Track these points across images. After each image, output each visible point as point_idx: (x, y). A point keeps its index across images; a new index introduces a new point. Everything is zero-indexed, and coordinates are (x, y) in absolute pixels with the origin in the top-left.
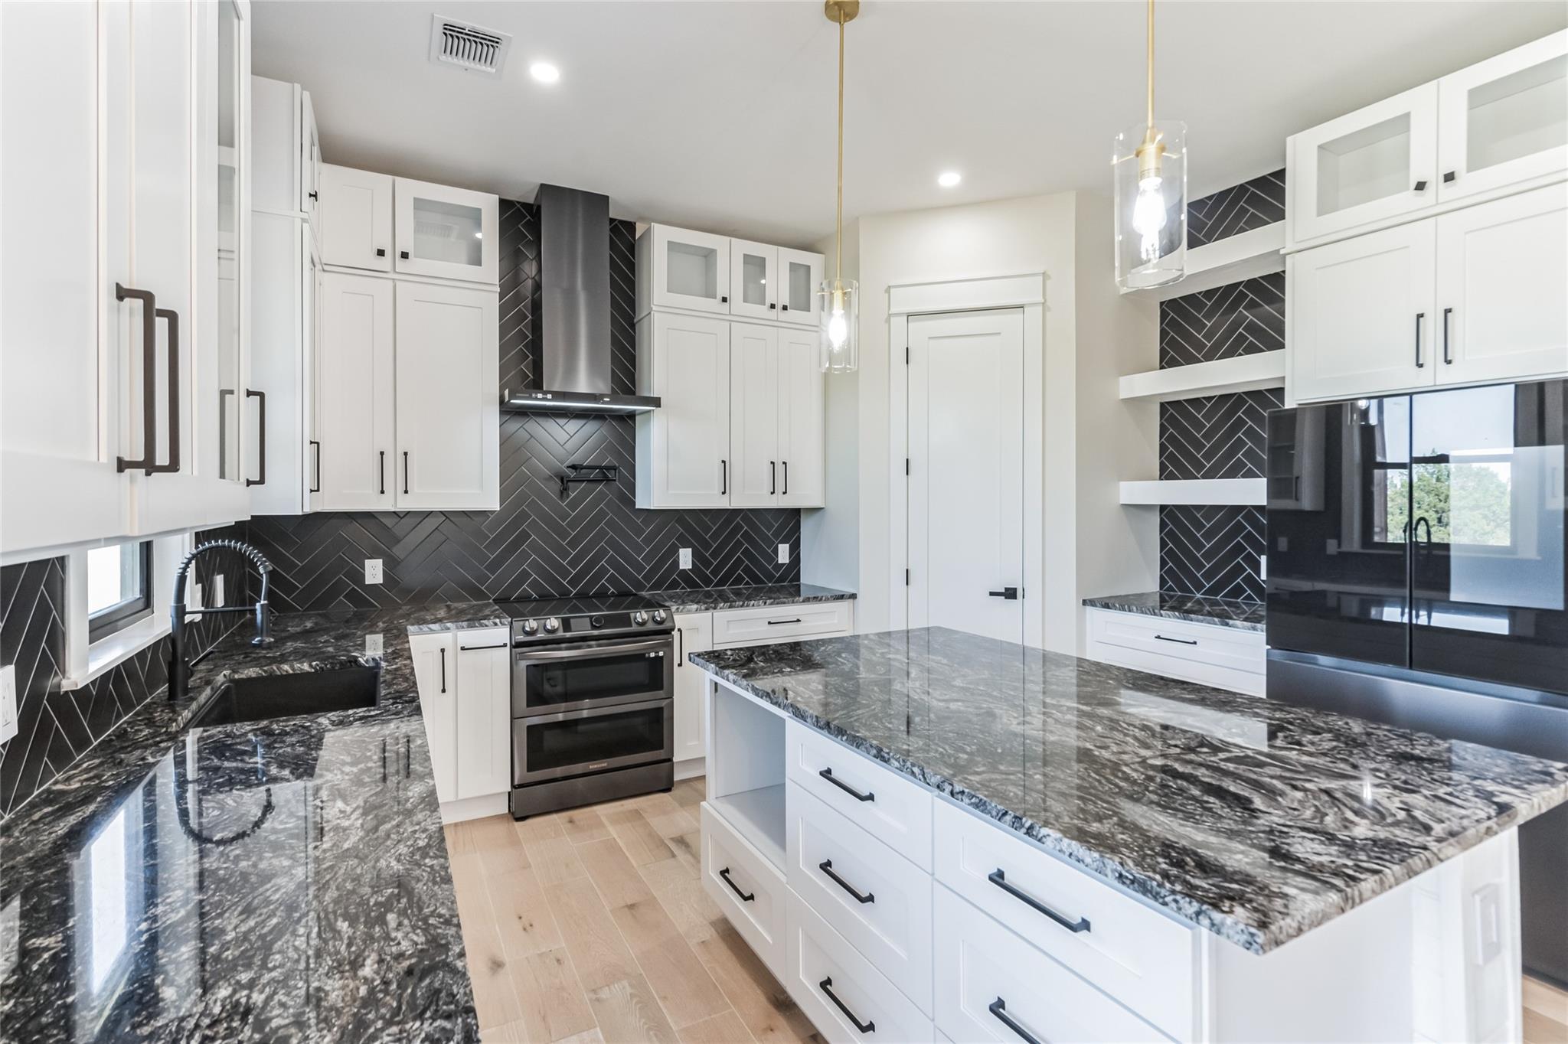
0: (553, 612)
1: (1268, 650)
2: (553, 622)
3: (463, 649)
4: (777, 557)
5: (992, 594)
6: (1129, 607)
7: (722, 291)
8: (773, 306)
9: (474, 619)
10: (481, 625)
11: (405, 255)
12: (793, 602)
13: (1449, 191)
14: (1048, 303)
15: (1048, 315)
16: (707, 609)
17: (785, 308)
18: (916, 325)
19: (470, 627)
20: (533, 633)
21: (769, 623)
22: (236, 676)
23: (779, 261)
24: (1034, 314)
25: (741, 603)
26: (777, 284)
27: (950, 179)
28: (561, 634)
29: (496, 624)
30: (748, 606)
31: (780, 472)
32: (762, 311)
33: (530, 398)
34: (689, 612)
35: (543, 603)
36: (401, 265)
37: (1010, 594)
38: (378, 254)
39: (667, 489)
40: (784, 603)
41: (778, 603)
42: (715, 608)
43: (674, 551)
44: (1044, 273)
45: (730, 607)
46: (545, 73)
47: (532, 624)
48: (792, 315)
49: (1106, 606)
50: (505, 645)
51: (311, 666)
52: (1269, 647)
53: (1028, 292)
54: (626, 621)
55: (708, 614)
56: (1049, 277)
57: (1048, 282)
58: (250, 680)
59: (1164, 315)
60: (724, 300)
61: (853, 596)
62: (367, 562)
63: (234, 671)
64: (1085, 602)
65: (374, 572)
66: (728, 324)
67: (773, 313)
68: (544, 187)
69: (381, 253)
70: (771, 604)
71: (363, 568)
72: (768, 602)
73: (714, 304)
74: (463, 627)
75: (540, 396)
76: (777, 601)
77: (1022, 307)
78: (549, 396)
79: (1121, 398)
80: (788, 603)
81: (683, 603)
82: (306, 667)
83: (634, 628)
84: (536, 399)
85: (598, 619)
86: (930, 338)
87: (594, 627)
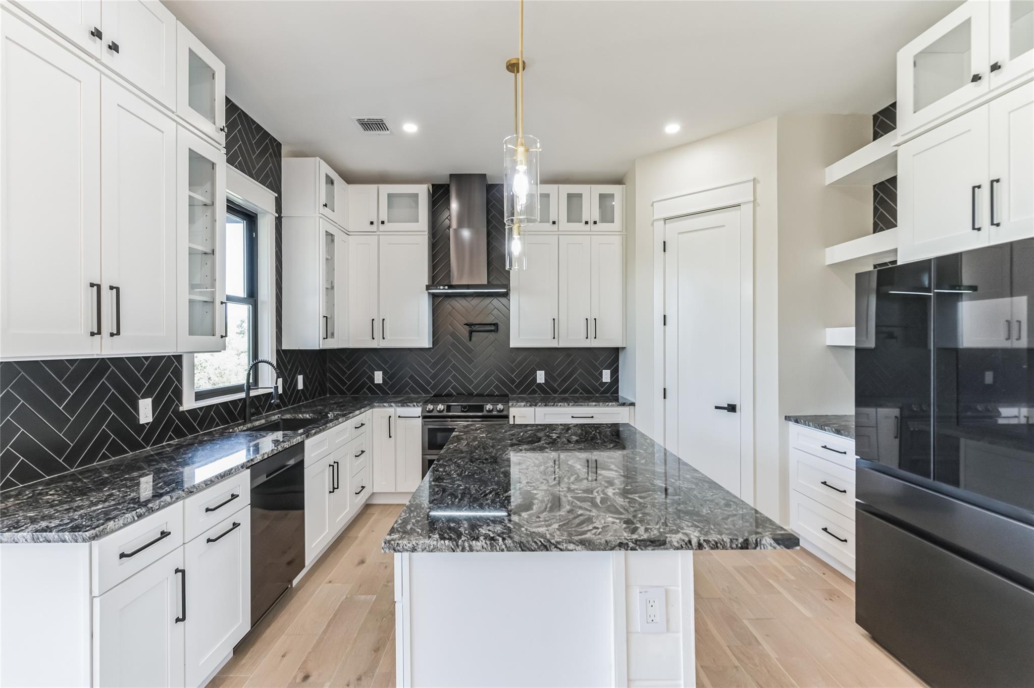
0: (442, 402)
1: (857, 459)
2: (441, 407)
3: (399, 417)
4: (602, 378)
5: (717, 408)
6: (808, 423)
7: (553, 217)
8: (587, 223)
9: (404, 403)
10: (408, 406)
11: (383, 223)
12: (588, 405)
13: (997, 78)
14: (759, 200)
15: (758, 209)
16: (530, 406)
17: (595, 223)
18: (670, 225)
19: (402, 406)
20: (429, 411)
21: (572, 417)
22: (283, 418)
23: (590, 194)
24: (747, 209)
25: (552, 404)
26: (590, 208)
27: (672, 128)
28: (445, 413)
29: (414, 406)
30: (557, 406)
31: (592, 325)
32: (581, 226)
33: (437, 289)
34: (520, 406)
35: (437, 398)
36: (382, 227)
37: (732, 408)
38: (371, 222)
39: (519, 336)
40: (582, 405)
41: (577, 406)
42: (536, 406)
43: (533, 373)
44: (754, 179)
45: (545, 405)
46: (410, 128)
47: (430, 407)
48: (601, 226)
49: (797, 421)
50: (419, 417)
51: (310, 416)
52: (859, 457)
53: (744, 194)
54: (480, 408)
55: (532, 409)
56: (759, 182)
57: (758, 186)
58: (287, 419)
59: (876, 195)
60: (554, 223)
61: (633, 404)
62: (375, 372)
63: (282, 415)
64: (787, 418)
65: (378, 377)
66: (557, 237)
67: (587, 227)
68: (451, 175)
69: (372, 223)
70: (573, 405)
71: (374, 375)
72: (571, 404)
73: (548, 226)
74: (399, 406)
75: (442, 287)
76: (576, 404)
77: (739, 205)
78: (446, 287)
79: (827, 263)
80: (585, 405)
81: (518, 402)
82: (308, 416)
83: (485, 413)
84: (440, 289)
85: (464, 407)
86: (679, 233)
87: (462, 411)
